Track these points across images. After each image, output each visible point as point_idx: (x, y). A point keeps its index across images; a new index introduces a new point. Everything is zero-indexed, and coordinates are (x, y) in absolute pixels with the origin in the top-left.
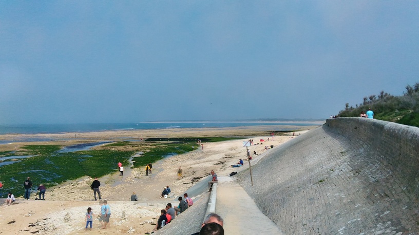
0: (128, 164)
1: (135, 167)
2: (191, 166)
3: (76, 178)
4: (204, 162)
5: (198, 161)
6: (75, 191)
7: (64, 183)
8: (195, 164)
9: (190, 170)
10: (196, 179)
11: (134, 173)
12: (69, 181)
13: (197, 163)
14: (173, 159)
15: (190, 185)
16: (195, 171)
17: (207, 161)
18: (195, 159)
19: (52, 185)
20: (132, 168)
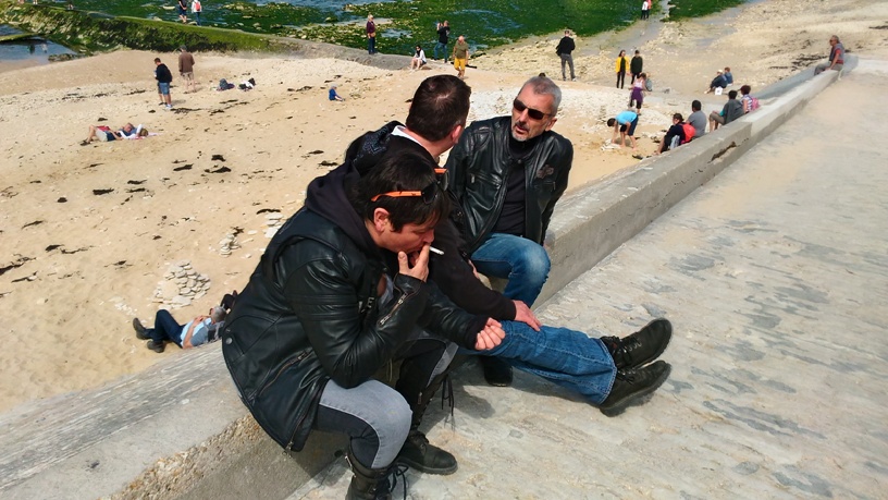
0: (658, 11)
1: (670, 20)
2: (808, 28)
3: (546, 33)
4: (845, 20)
5: (829, 16)
6: (540, 59)
7: (524, 41)
8: (818, 23)
9: (800, 36)
10: (807, 59)
11: (666, 32)
12: (534, 37)
13: (824, 22)
14: (766, 8)
15: (786, 72)
16: (812, 39)
17: (854, 19)
18: (824, 12)
19: (501, 43)
20: (664, 21)
